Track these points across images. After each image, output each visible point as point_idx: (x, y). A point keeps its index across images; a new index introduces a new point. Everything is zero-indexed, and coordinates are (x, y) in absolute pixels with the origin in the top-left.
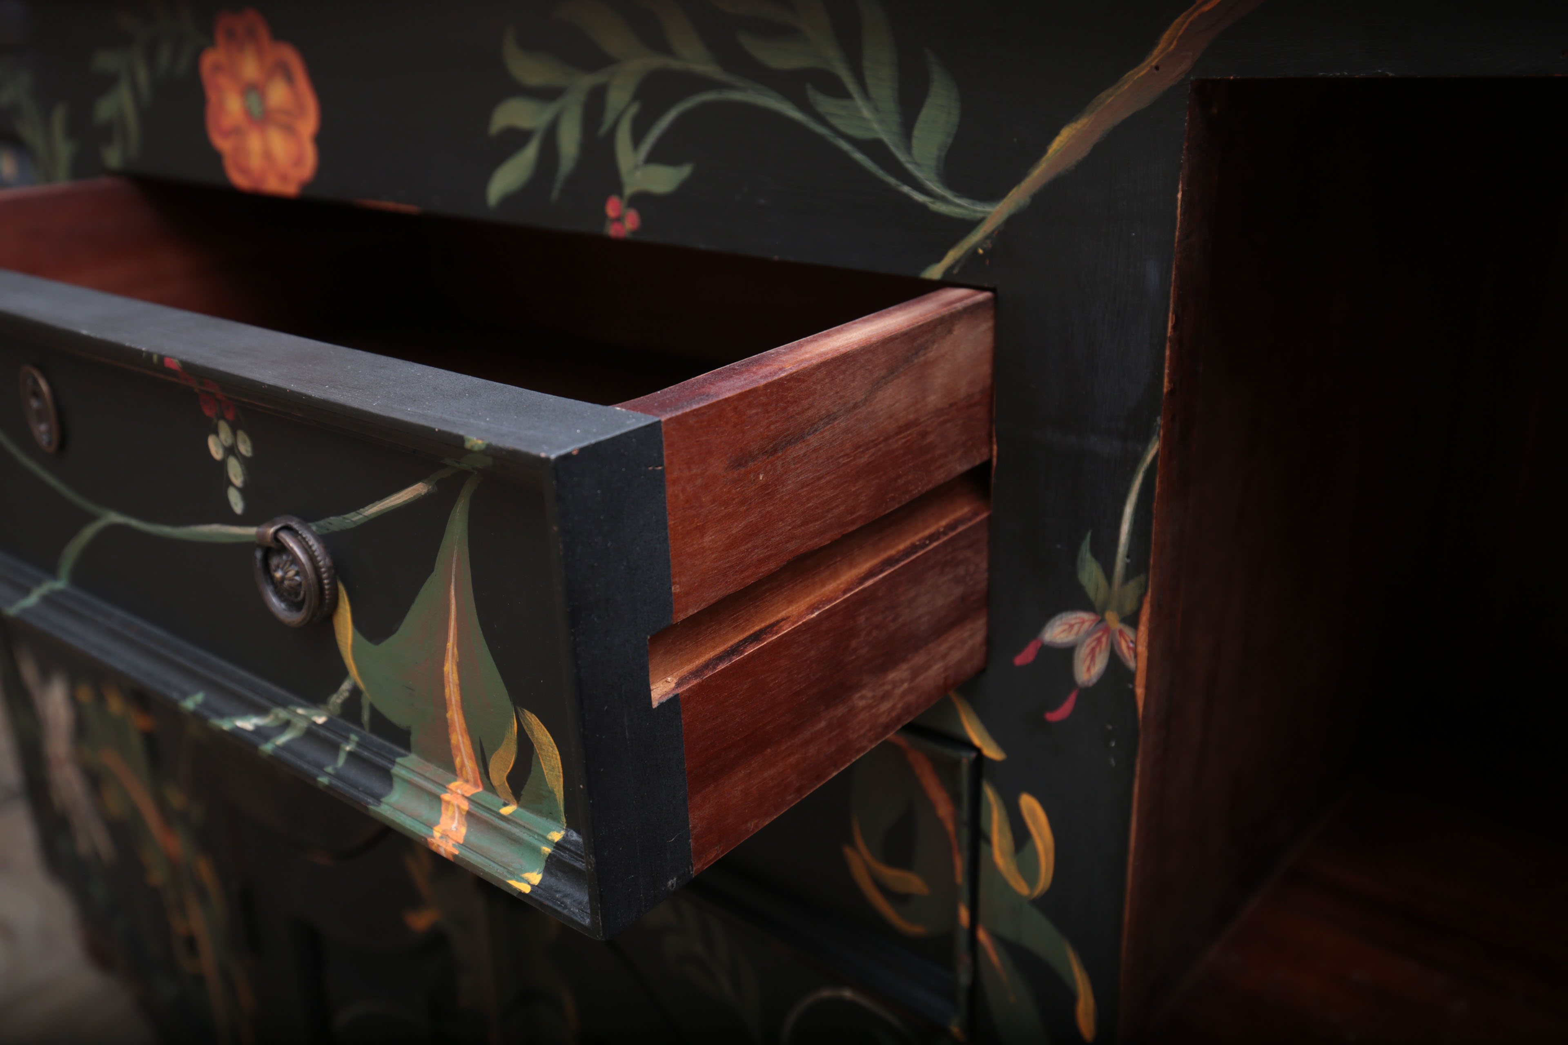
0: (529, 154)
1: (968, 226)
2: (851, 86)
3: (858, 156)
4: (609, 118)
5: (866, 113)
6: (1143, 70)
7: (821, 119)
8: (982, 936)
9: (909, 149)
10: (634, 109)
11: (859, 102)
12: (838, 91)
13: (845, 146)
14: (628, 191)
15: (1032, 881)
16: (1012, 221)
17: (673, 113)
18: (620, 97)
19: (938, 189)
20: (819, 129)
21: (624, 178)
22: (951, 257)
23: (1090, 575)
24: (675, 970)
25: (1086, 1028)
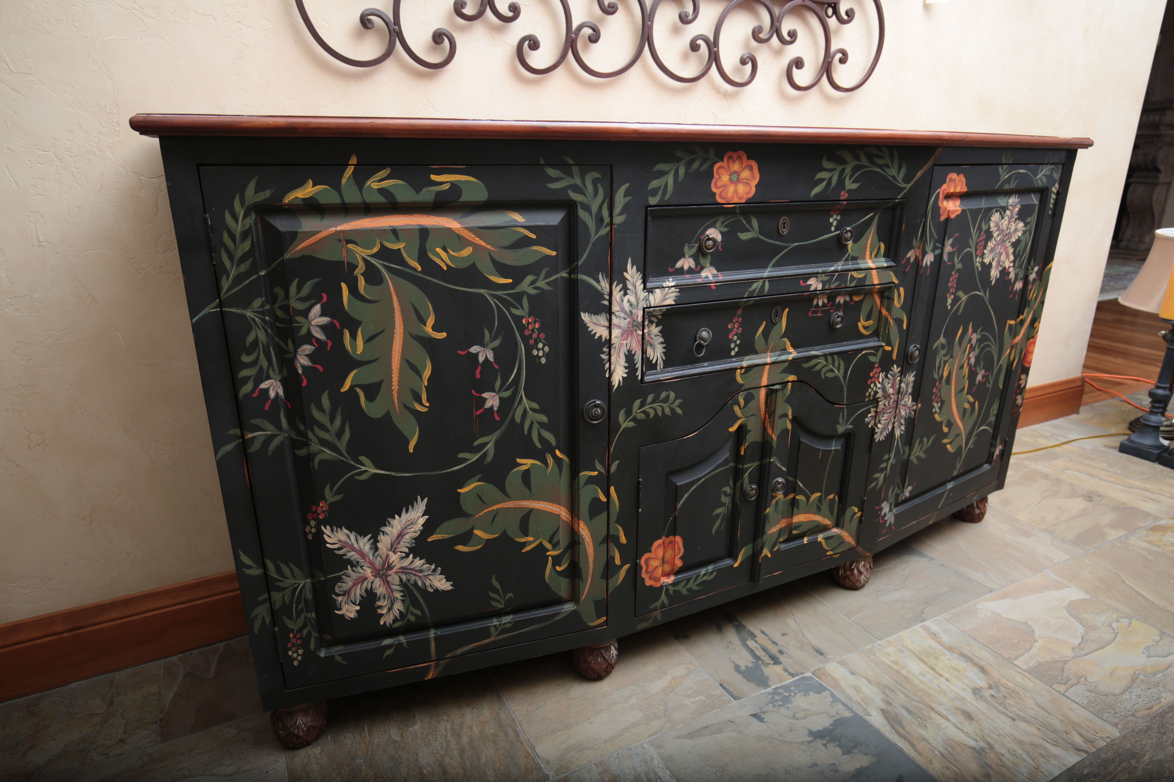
0: (825, 183)
1: (905, 188)
2: (891, 167)
3: (891, 179)
4: (845, 175)
5: (893, 171)
6: (928, 163)
7: (885, 172)
8: (891, 321)
9: (898, 176)
10: (851, 172)
11: (892, 169)
12: (889, 167)
13: (889, 177)
14: (846, 189)
15: (899, 304)
16: (911, 187)
17: (859, 173)
18: (848, 170)
19: (901, 182)
20: (885, 174)
21: (846, 187)
22: (902, 193)
23: (914, 243)
24: (823, 377)
25: (905, 327)
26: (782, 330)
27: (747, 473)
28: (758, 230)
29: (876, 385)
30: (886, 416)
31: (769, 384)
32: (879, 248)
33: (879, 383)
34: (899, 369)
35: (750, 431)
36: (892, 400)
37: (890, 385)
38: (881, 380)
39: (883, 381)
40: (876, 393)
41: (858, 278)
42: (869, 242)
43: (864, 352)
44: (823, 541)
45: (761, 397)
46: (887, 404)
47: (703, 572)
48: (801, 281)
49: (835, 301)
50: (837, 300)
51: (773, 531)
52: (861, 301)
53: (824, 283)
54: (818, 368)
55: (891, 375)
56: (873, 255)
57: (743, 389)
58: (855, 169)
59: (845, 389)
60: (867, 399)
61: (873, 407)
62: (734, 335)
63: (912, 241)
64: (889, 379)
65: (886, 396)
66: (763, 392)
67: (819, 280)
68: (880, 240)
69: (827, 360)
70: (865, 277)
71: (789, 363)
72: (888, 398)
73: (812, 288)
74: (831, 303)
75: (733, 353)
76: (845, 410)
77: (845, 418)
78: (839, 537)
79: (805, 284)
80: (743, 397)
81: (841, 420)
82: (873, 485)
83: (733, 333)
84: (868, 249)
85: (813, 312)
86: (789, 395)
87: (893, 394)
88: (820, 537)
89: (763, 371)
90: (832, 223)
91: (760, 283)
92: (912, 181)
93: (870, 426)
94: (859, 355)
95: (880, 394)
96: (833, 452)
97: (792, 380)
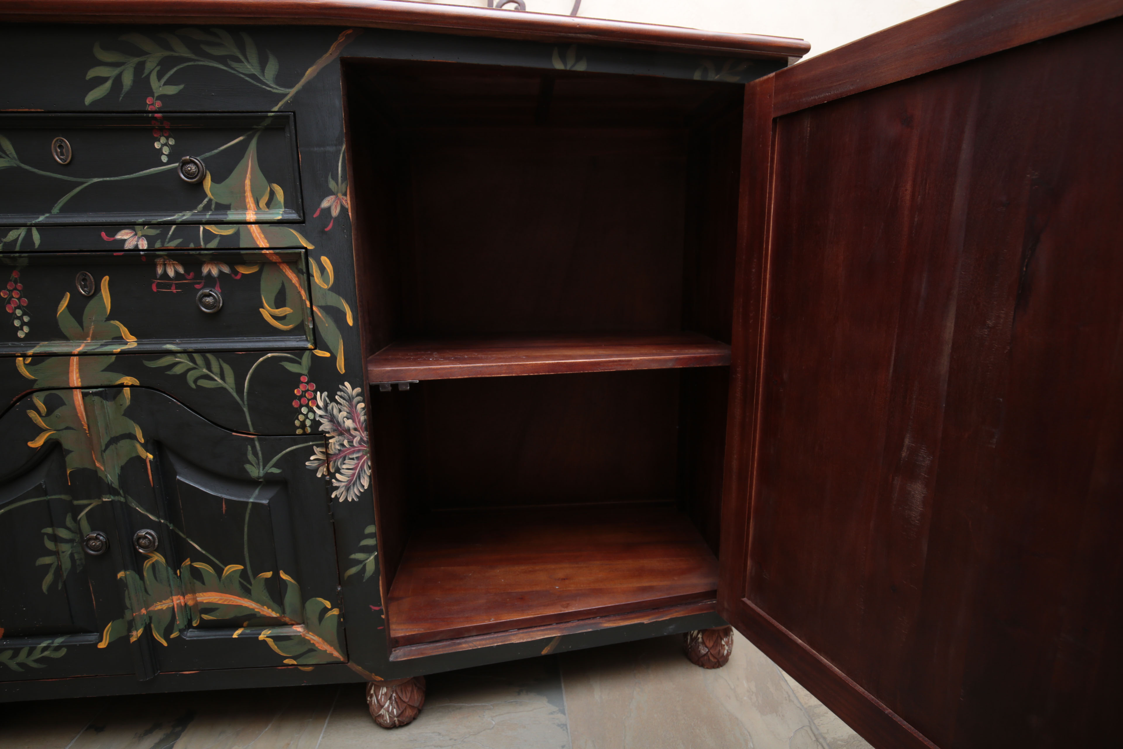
0: (108, 85)
1: (285, 95)
2: (243, 59)
3: (247, 79)
4: (146, 72)
5: (249, 67)
6: (328, 54)
7: (233, 69)
8: (315, 309)
9: (264, 76)
10: (158, 68)
11: (246, 64)
12: (238, 60)
13: (242, 76)
14: (156, 95)
15: (327, 283)
16: (297, 93)
17: (175, 69)
18: (151, 65)
19: (274, 86)
20: (233, 72)
21: (154, 91)
22: (280, 104)
23: (332, 185)
24: (193, 386)
25: (350, 322)
26: (105, 308)
27: (83, 513)
28: (15, 156)
29: (311, 410)
30: (349, 464)
31: (85, 385)
32: (272, 193)
33: (318, 407)
34: (358, 390)
35: (69, 452)
36: (357, 439)
37: (344, 414)
38: (321, 404)
39: (326, 405)
40: (316, 424)
41: (221, 236)
42: (248, 182)
43: (269, 355)
44: (270, 641)
45: (77, 403)
46: (346, 443)
47: (44, 644)
48: (103, 234)
49: (201, 272)
50: (205, 270)
51: (159, 607)
52: (256, 277)
53: (150, 239)
54: (178, 370)
55: (341, 397)
56: (263, 203)
57: (36, 387)
58: (165, 65)
59: (246, 410)
60: (299, 431)
61: (318, 446)
62: (16, 308)
63: (327, 182)
64: (337, 403)
65: (341, 431)
66: (78, 396)
67: (140, 233)
68: (270, 180)
69: (193, 360)
70: (237, 234)
71: (116, 358)
72: (346, 435)
73: (128, 246)
74: (192, 274)
75: (21, 335)
76: (257, 444)
77: (260, 455)
78: (302, 640)
79: (112, 239)
80: (43, 399)
81: (251, 457)
82: (353, 570)
83: (13, 306)
84: (248, 194)
85: (159, 286)
86: (129, 407)
87: (356, 429)
88: (264, 635)
89: (68, 365)
90: (161, 149)
91: (22, 232)
92: (298, 82)
93: (319, 475)
94: (261, 359)
95: (326, 426)
96: (250, 506)
97: (130, 383)
